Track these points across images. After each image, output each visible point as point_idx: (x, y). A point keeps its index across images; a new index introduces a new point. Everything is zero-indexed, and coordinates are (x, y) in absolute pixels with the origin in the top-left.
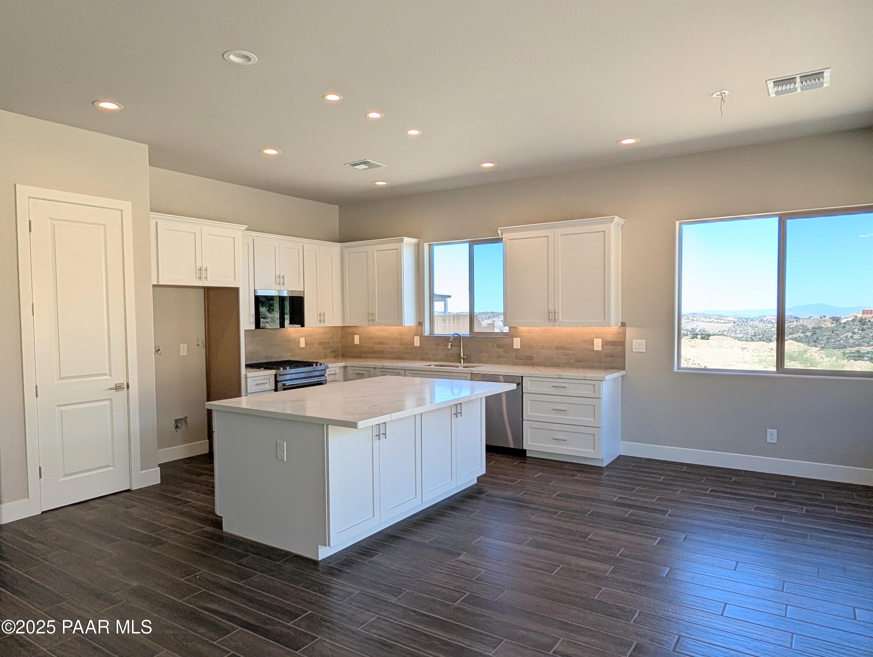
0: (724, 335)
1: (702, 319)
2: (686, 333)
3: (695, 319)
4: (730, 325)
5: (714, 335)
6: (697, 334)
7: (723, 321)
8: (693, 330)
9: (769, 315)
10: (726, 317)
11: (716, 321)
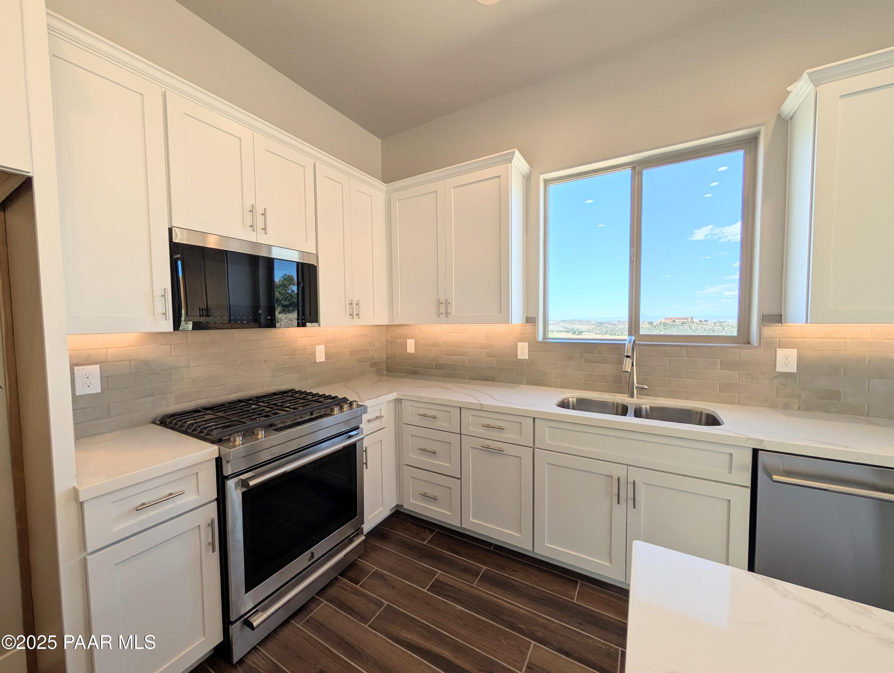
0: (590, 332)
1: (578, 323)
2: (569, 330)
3: (574, 323)
4: (593, 326)
5: (585, 332)
6: (575, 331)
7: (589, 324)
8: (573, 329)
9: (614, 321)
10: (591, 322)
11: (585, 324)
